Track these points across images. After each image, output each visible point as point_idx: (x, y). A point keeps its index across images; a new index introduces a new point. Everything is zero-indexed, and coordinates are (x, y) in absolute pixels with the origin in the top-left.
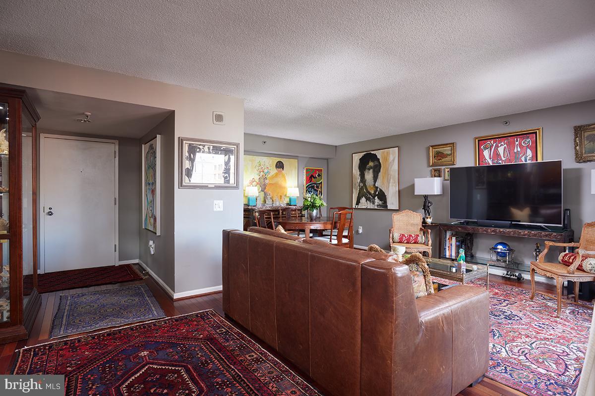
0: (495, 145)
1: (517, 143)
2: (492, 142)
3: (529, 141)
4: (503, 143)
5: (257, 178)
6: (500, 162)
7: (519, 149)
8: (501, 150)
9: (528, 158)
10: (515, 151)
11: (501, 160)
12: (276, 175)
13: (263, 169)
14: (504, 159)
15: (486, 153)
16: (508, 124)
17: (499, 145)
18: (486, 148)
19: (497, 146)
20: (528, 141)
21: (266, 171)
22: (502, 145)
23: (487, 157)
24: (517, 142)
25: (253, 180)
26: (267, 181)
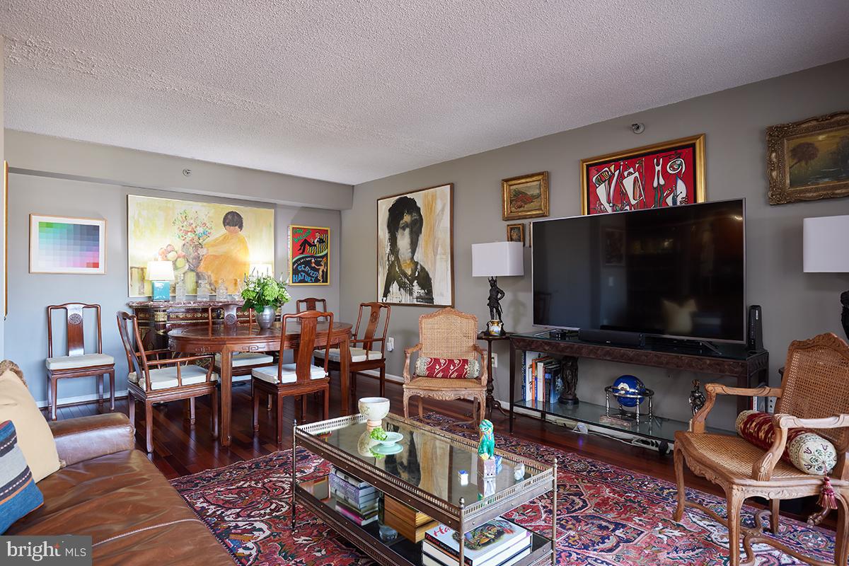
0: (617, 173)
1: (658, 168)
2: (612, 168)
3: (681, 164)
4: (631, 170)
5: (178, 244)
6: (628, 208)
7: (662, 182)
8: (628, 183)
9: (679, 199)
10: (655, 184)
11: (629, 204)
12: (225, 239)
13: (194, 226)
14: (633, 202)
15: (601, 191)
16: (641, 129)
17: (626, 174)
18: (601, 181)
19: (621, 177)
20: (679, 162)
21: (200, 230)
22: (630, 174)
23: (603, 198)
24: (658, 165)
25: (169, 248)
26: (202, 252)
